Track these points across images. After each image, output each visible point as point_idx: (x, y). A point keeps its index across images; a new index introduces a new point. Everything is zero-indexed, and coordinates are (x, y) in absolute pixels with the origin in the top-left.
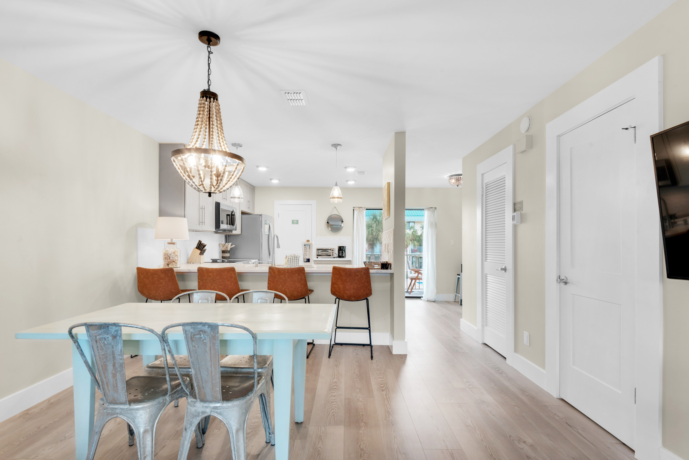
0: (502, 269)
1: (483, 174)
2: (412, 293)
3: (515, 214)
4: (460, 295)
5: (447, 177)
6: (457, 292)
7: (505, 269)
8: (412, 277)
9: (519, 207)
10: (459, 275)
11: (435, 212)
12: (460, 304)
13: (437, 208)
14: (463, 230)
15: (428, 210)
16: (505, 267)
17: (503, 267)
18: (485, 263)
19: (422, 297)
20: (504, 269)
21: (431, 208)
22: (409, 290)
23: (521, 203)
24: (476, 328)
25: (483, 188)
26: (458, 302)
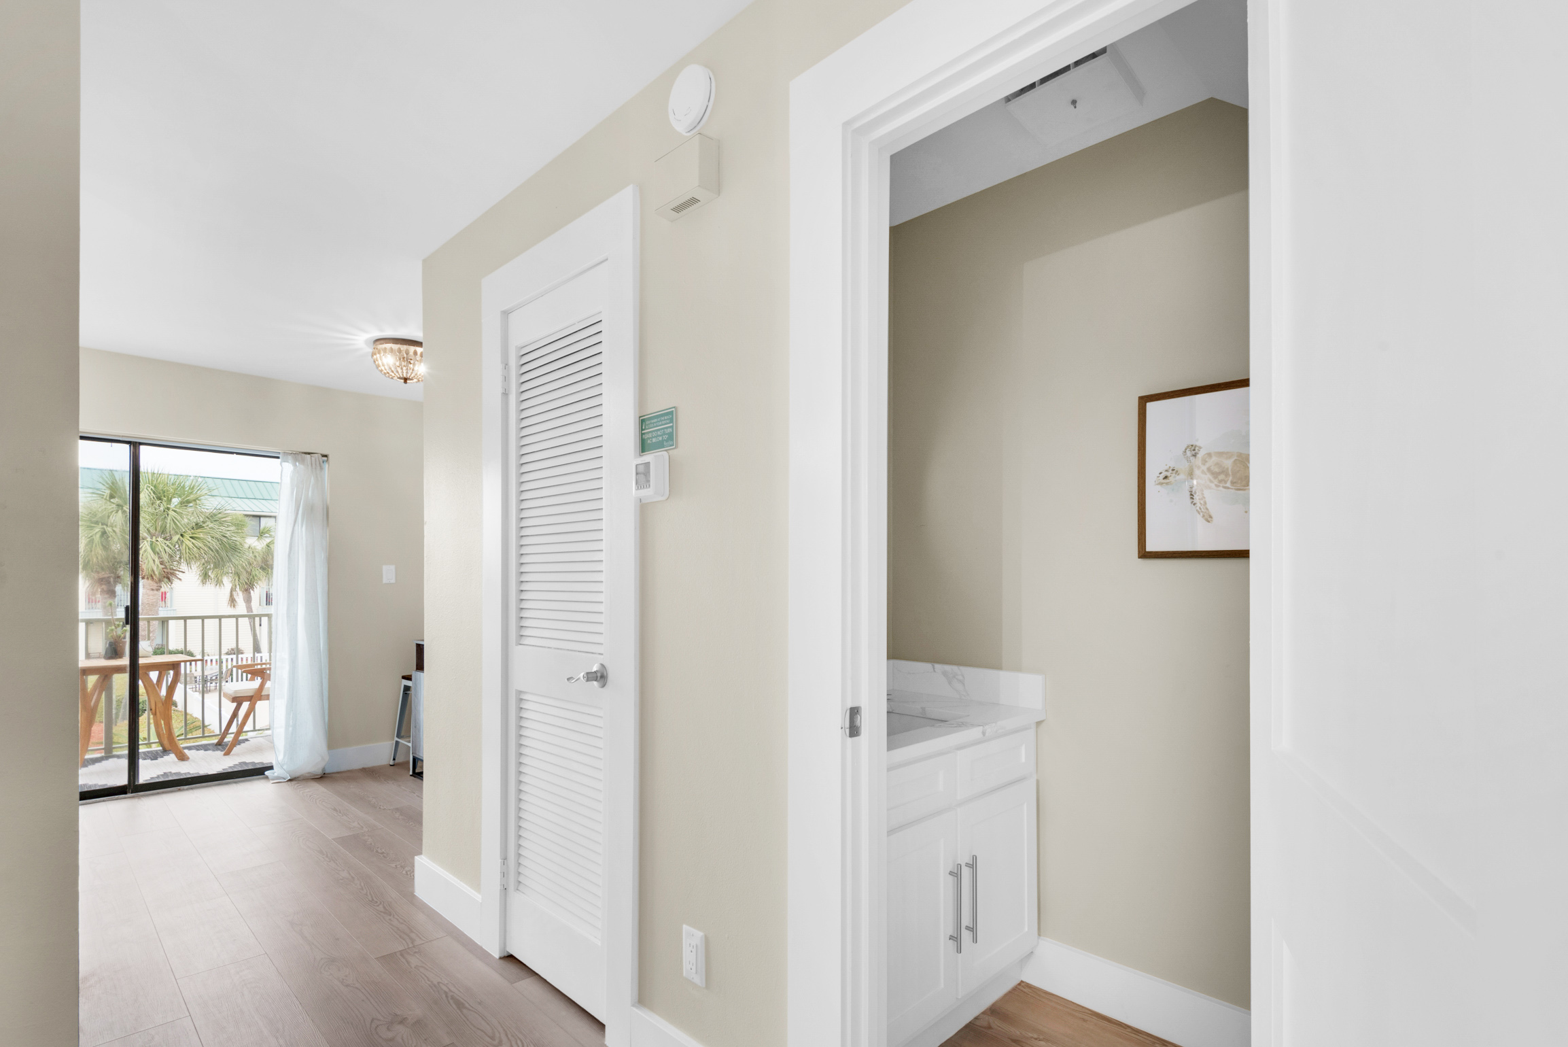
0: (591, 677)
1: (506, 314)
2: (236, 749)
3: (649, 457)
4: (410, 745)
5: (367, 342)
6: (403, 733)
7: (600, 677)
8: (236, 692)
9: (664, 434)
10: (408, 678)
11: (321, 468)
12: (411, 773)
13: (330, 457)
14: (426, 528)
15: (296, 460)
16: (602, 665)
17: (595, 669)
18: (517, 652)
19: (271, 768)
20: (599, 675)
21: (309, 453)
22: (229, 738)
23: (670, 416)
24: (478, 897)
25: (506, 365)
26: (404, 765)
